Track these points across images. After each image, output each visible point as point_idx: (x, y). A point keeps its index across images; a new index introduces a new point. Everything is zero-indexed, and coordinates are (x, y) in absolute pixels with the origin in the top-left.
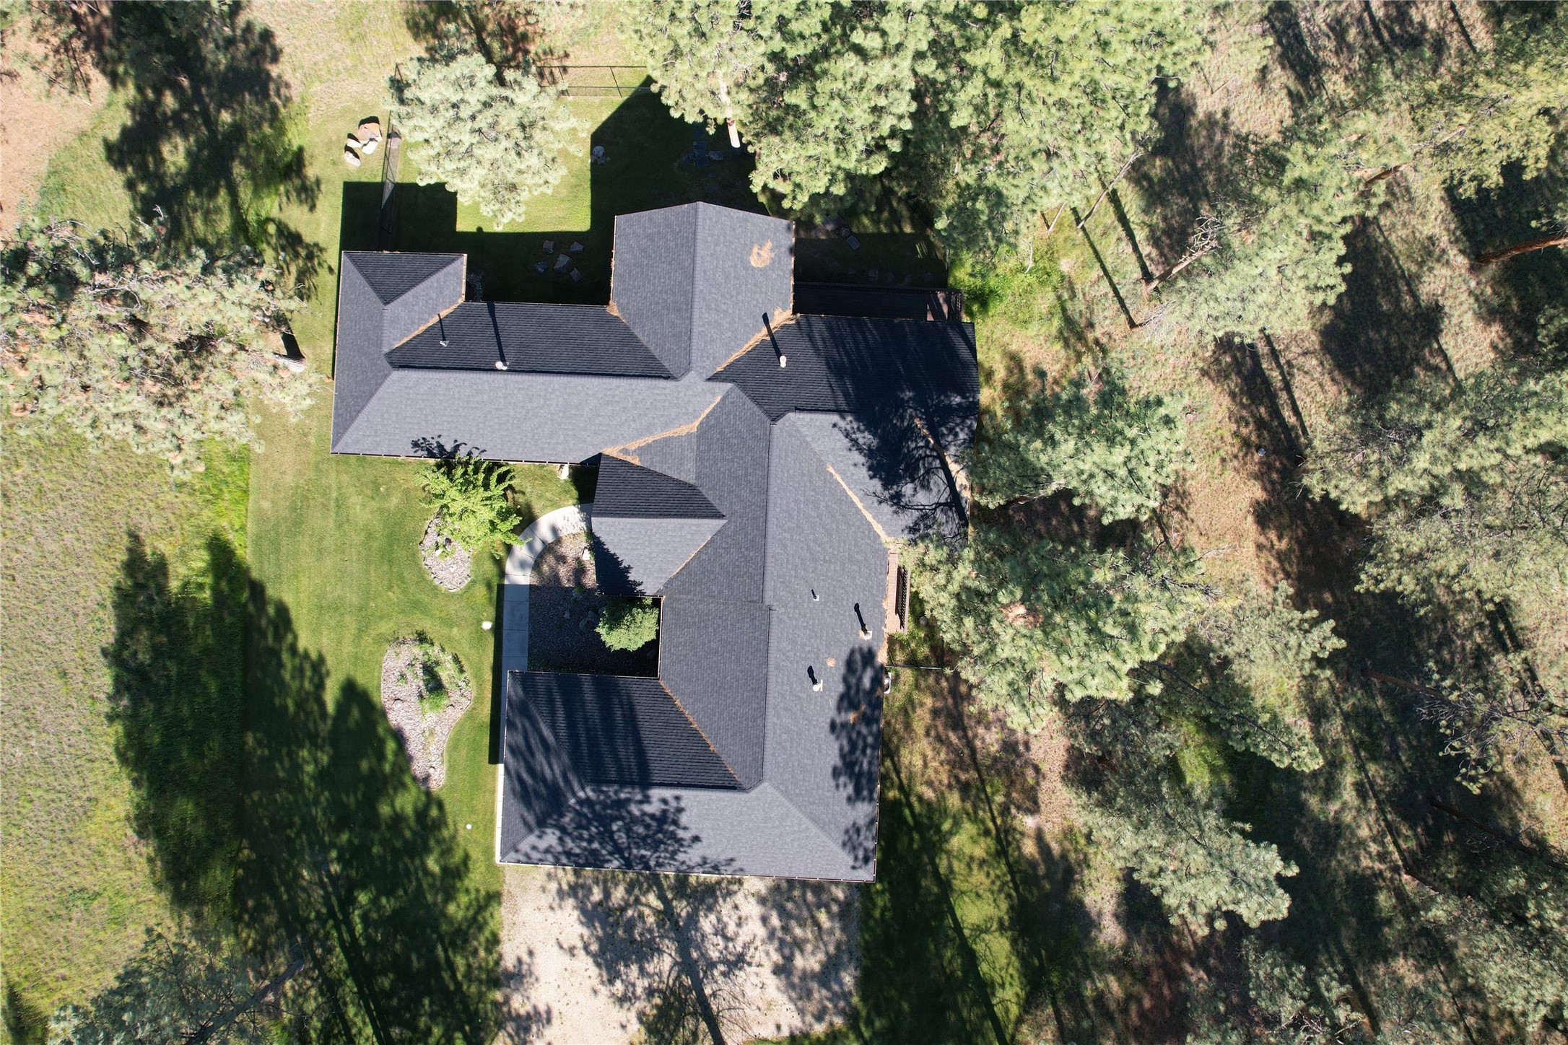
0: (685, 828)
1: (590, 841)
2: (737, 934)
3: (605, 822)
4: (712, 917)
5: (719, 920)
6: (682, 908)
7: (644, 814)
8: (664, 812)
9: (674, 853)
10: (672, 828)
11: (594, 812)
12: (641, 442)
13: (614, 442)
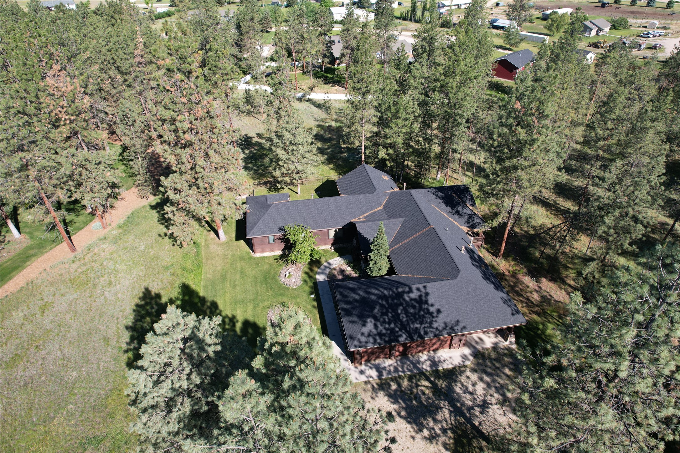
0: (432, 305)
1: (389, 323)
2: (475, 390)
3: (394, 308)
4: (459, 384)
5: (463, 385)
6: (442, 384)
7: (411, 299)
8: (420, 296)
9: (431, 323)
10: (426, 306)
11: (388, 303)
12: (364, 215)
13: (354, 218)
